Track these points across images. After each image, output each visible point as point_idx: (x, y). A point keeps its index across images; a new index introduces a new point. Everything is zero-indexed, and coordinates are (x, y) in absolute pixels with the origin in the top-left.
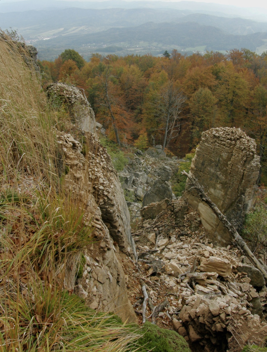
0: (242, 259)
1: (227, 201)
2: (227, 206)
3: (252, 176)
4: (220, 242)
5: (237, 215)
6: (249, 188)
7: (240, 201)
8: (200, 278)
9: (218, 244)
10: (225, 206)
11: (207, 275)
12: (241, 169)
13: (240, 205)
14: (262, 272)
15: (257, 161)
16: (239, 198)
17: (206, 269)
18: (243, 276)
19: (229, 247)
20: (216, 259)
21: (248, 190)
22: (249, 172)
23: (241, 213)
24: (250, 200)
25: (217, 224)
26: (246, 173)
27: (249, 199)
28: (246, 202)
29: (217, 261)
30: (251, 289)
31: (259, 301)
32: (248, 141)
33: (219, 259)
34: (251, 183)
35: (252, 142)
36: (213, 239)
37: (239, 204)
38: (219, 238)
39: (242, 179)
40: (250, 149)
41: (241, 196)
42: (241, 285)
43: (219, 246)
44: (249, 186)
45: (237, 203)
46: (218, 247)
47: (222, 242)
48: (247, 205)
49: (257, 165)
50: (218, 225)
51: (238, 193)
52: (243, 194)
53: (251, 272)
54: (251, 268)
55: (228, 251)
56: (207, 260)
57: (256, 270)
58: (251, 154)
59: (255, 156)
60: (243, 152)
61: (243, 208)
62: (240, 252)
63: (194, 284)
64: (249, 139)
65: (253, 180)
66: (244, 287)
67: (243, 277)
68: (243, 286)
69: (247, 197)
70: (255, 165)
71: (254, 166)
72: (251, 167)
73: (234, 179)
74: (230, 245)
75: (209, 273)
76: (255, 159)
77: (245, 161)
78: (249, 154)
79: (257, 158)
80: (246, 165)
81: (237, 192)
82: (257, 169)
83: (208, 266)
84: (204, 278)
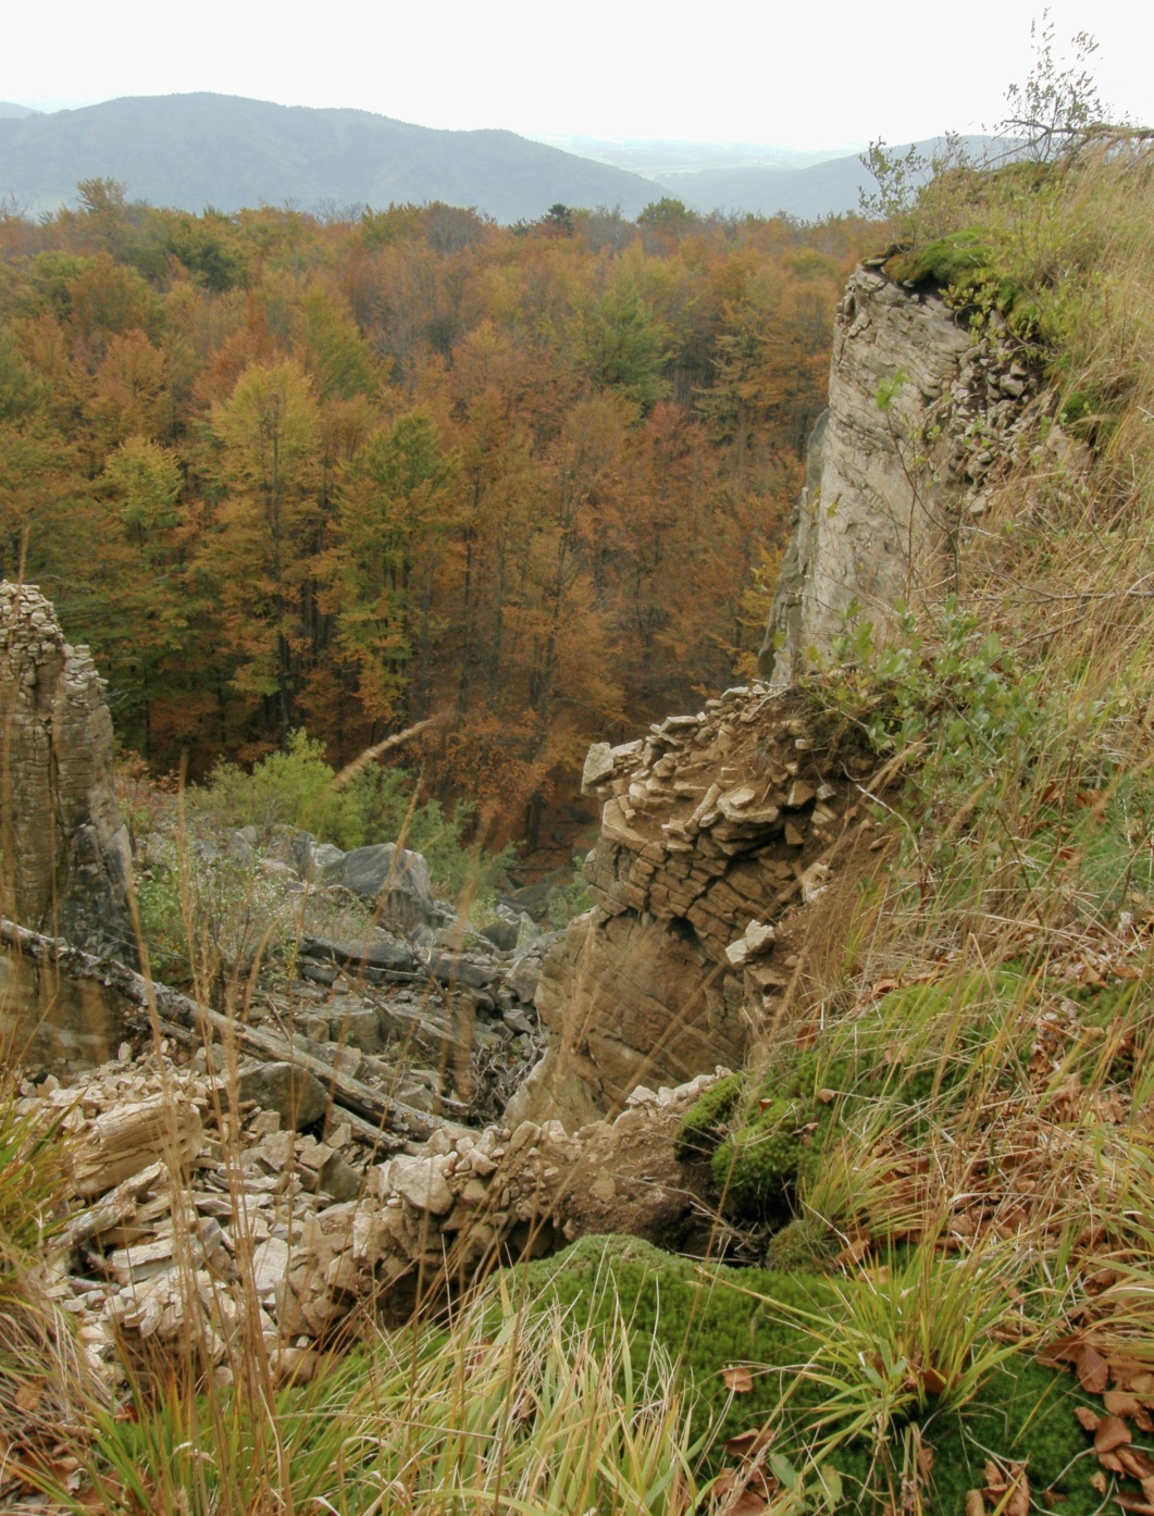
0: (203, 1065)
1: (30, 878)
2: (40, 899)
3: (89, 735)
4: (77, 1053)
5: (96, 912)
6: (98, 786)
7: (85, 852)
8: (112, 1221)
9: (73, 1065)
10: (32, 900)
11: (131, 1192)
12: (33, 724)
13: (93, 869)
14: (302, 1065)
15: (82, 668)
16: (74, 841)
17: (108, 1175)
18: (245, 1117)
19: (125, 1049)
20: (121, 1114)
21: (97, 794)
22: (72, 721)
23: (108, 896)
24: (117, 830)
25: (31, 989)
26: (63, 732)
27: (112, 829)
28: (110, 846)
29: (135, 1118)
30: (298, 1146)
31: (344, 1164)
32: (13, 598)
33: (133, 1108)
34: (95, 764)
35: (30, 598)
36: (42, 1059)
37: (85, 864)
38: (66, 1038)
39: (54, 759)
40: (33, 629)
41: (81, 832)
42: (258, 1152)
43: (84, 1069)
44: (93, 777)
45: (76, 864)
46: (84, 1077)
47: (87, 1046)
48: (117, 855)
49: (90, 680)
50: (37, 992)
51: (62, 824)
52: (84, 818)
53: (265, 1085)
54: (257, 1074)
55: (134, 1065)
56: (90, 1143)
57: (280, 1068)
58: (48, 646)
59: (68, 649)
60: (13, 651)
61: (108, 872)
62: (179, 1042)
63: (97, 1258)
64: (14, 591)
65: (100, 748)
66: (274, 1152)
67: (250, 1121)
68: (268, 1153)
69: (103, 824)
70: (84, 686)
71: (83, 692)
72: (71, 698)
73: (21, 775)
74: (127, 1038)
75: (137, 1181)
76: (72, 664)
77: (35, 687)
78: (41, 653)
79: (78, 655)
80: (45, 701)
81: (57, 822)
82: (96, 700)
83: (107, 1159)
84: (129, 1207)
